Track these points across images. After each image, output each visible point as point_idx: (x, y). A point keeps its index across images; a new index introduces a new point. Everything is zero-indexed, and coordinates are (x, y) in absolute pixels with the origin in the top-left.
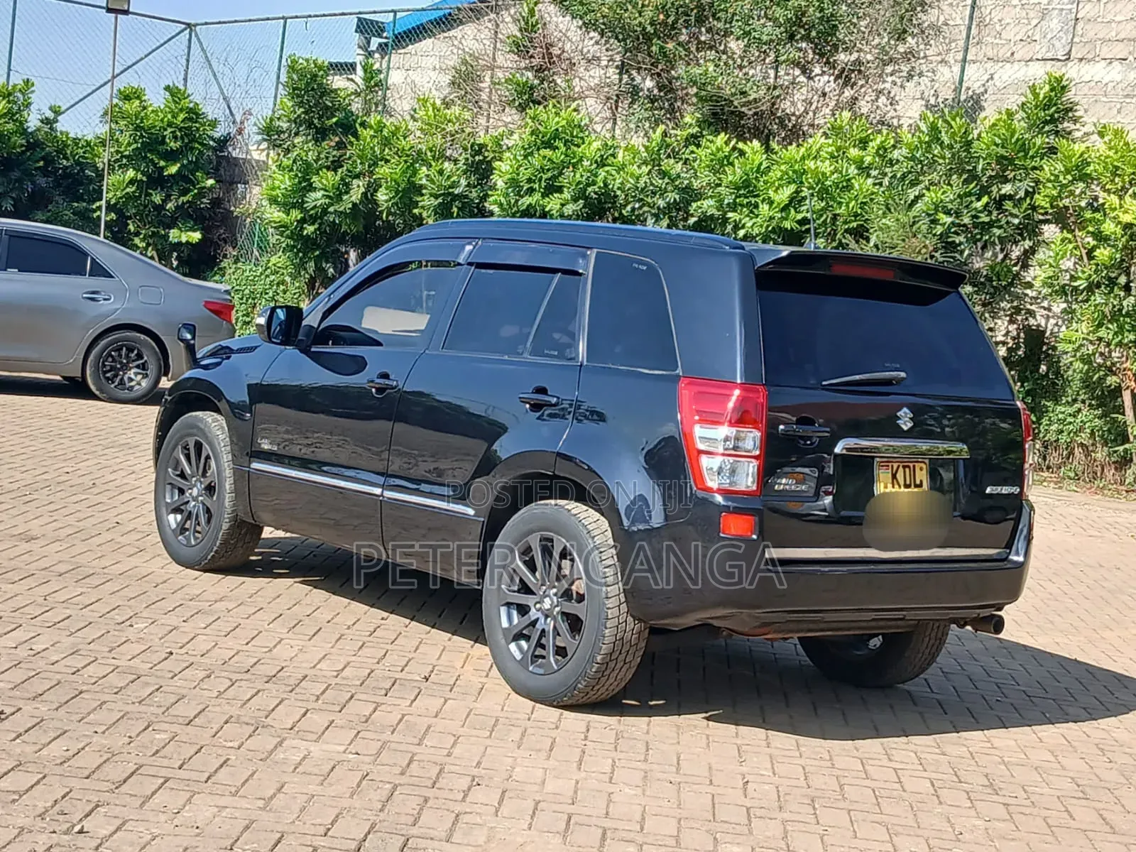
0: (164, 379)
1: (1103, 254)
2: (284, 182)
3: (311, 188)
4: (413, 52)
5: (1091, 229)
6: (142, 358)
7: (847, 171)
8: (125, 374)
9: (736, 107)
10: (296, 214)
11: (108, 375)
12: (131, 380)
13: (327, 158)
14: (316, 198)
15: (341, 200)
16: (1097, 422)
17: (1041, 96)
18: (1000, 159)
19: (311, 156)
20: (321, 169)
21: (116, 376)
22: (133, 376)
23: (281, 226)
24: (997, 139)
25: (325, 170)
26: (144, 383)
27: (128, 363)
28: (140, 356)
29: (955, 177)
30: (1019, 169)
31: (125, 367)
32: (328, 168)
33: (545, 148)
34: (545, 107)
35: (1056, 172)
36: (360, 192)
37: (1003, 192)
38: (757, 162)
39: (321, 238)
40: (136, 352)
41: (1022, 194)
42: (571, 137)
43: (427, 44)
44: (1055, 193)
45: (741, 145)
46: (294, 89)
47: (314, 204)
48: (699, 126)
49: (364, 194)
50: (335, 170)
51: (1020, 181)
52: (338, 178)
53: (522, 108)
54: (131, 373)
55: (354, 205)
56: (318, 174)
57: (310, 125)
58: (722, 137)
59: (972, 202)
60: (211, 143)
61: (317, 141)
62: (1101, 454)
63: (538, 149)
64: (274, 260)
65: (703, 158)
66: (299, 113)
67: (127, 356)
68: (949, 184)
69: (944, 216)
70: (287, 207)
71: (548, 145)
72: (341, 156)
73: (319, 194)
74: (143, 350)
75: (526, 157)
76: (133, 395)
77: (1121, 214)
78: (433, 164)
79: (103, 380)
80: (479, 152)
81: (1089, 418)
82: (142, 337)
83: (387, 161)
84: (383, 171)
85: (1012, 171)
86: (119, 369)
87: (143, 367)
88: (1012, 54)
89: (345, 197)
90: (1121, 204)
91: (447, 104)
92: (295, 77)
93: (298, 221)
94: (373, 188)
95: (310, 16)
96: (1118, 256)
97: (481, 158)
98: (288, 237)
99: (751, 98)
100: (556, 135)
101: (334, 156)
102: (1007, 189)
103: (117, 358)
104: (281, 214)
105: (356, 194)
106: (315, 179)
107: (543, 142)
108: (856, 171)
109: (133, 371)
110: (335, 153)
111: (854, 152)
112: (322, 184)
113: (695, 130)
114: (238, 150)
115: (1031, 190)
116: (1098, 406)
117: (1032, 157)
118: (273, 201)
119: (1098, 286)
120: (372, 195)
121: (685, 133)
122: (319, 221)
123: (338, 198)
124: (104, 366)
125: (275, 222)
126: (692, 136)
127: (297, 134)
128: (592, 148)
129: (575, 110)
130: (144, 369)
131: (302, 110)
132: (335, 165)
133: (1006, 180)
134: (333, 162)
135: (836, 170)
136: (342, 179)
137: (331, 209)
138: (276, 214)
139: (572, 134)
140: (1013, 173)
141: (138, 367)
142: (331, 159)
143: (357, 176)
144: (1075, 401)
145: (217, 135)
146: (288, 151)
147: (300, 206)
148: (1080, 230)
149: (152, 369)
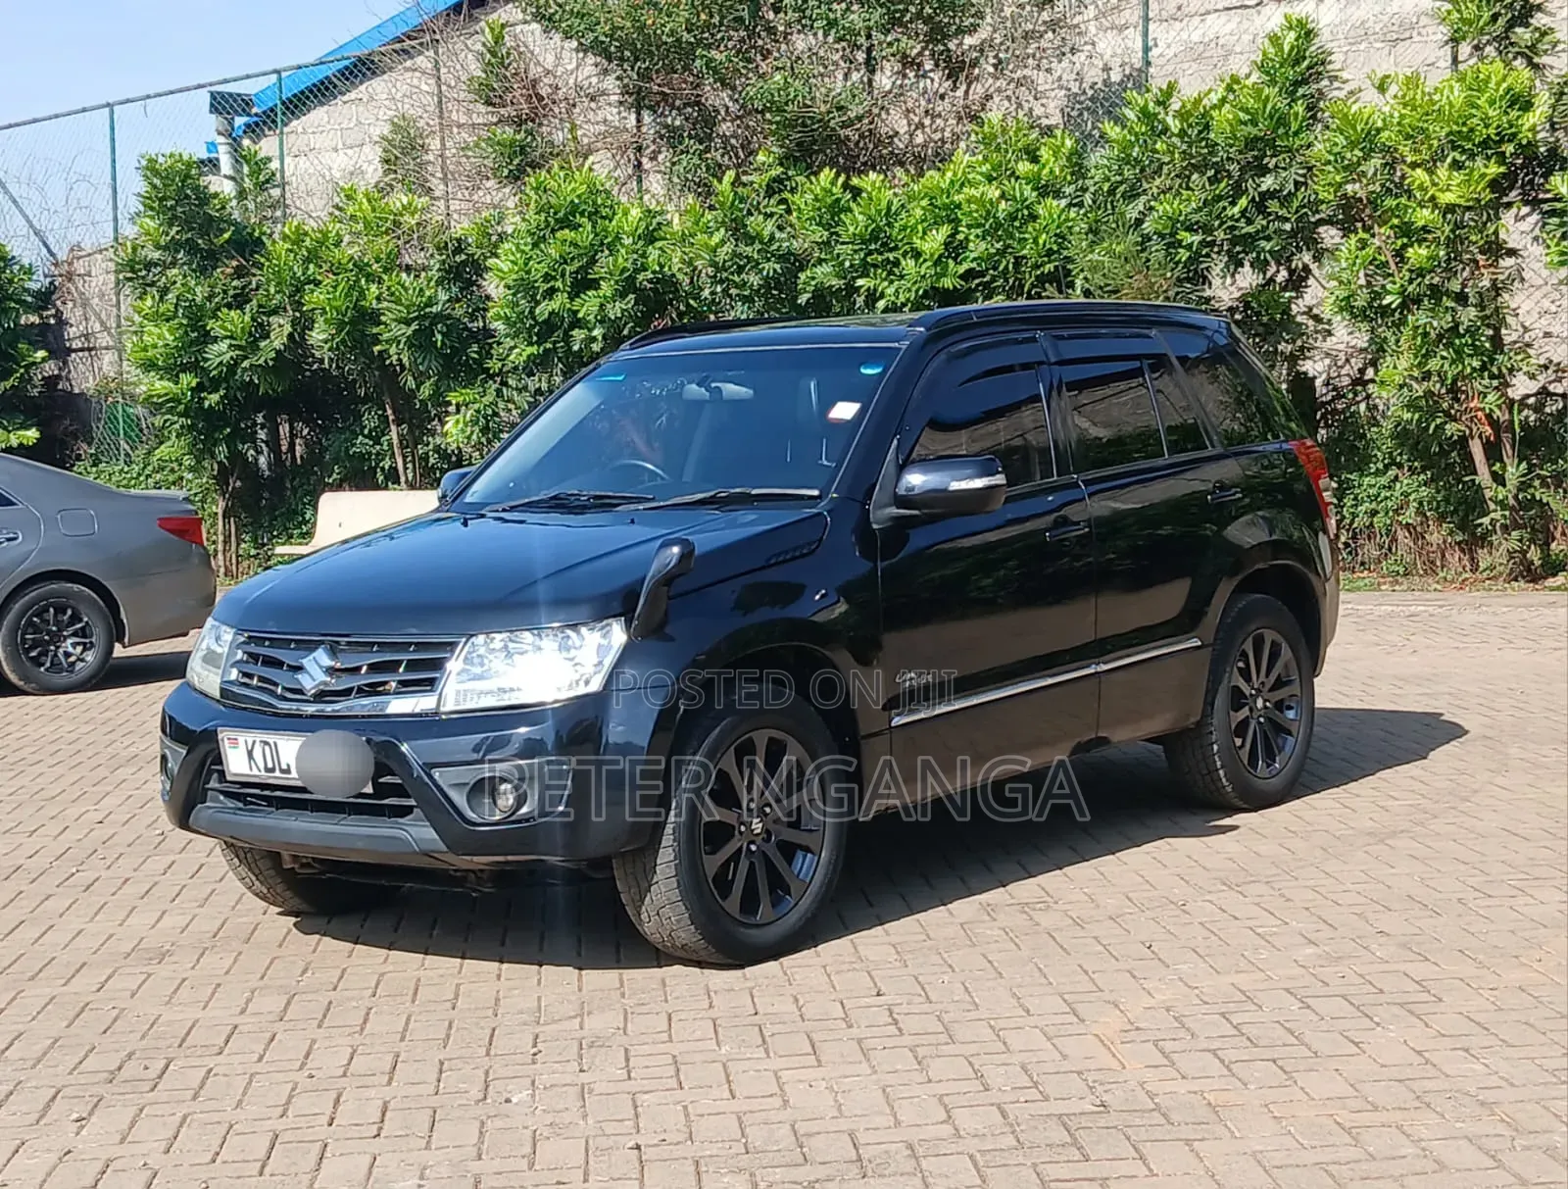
0: (117, 646)
1: (1418, 254)
2: (162, 337)
3: (207, 338)
4: (300, 130)
5: (1396, 221)
6: (81, 620)
7: (1022, 194)
8: (58, 647)
9: (833, 129)
10: (188, 380)
11: (33, 654)
12: (67, 655)
13: (225, 292)
14: (219, 353)
15: (258, 348)
16: (1424, 492)
17: (1286, 48)
18: (1251, 143)
19: (201, 292)
20: (219, 309)
21: (45, 653)
22: (70, 649)
23: (168, 401)
24: (1241, 115)
25: (225, 310)
26: (90, 657)
27: (60, 630)
28: (76, 618)
29: (1195, 176)
30: (1281, 152)
31: (57, 638)
32: (229, 306)
33: (562, 228)
34: (548, 172)
35: (1336, 150)
36: (286, 333)
37: (1264, 188)
38: (884, 204)
39: (231, 411)
40: (69, 612)
41: (1291, 187)
42: (595, 208)
43: (318, 115)
44: (1338, 178)
45: (855, 181)
46: (161, 200)
47: (218, 360)
48: (781, 164)
49: (291, 336)
50: (240, 307)
51: (1285, 169)
52: (247, 318)
53: (516, 177)
54: (68, 645)
55: (278, 352)
56: (215, 317)
57: (192, 248)
58: (827, 174)
59: (1224, 208)
60: (29, 299)
61: (203, 271)
62: (1436, 536)
63: (553, 231)
64: (163, 451)
65: (803, 206)
66: (172, 233)
67: (57, 623)
68: (1188, 188)
69: (1187, 234)
70: (172, 372)
71: (566, 223)
72: (243, 288)
73: (224, 346)
74: (82, 608)
75: (535, 245)
76: (74, 678)
77: (1437, 194)
78: (386, 277)
79: (28, 664)
80: (458, 250)
81: (1412, 487)
82: (76, 587)
83: (318, 284)
84: (315, 297)
85: (1272, 156)
86: (48, 643)
87: (83, 633)
88: (1179, 8)
89: (262, 344)
90: (1432, 181)
91: (384, 190)
92: (157, 181)
93: (192, 390)
94: (303, 324)
95: (148, 97)
96: (1442, 253)
97: (464, 257)
98: (180, 415)
99: (852, 115)
100: (574, 208)
101: (235, 288)
102: (1268, 182)
103: (42, 626)
104: (166, 383)
105: (278, 340)
106: (211, 324)
107: (556, 220)
108: (1035, 194)
109: (69, 641)
110: (235, 283)
111: (1024, 167)
112: (226, 329)
113: (778, 171)
114: (70, 305)
115: (1302, 179)
116: (1424, 469)
117: (1296, 134)
118: (149, 366)
119: (1418, 301)
120: (302, 336)
121: (766, 177)
122: (224, 385)
123: (253, 346)
124: (24, 641)
125: (159, 396)
126: (775, 180)
127: (174, 264)
128: (630, 219)
129: (591, 169)
130: (84, 636)
131: (175, 229)
132: (240, 301)
133: (1264, 171)
134: (235, 296)
135: (1003, 196)
136: (253, 319)
137: (246, 364)
138: (158, 384)
139: (595, 203)
140: (1274, 160)
141: (75, 634)
142: (231, 293)
143: (274, 312)
144: (1387, 467)
145: (34, 286)
146: (164, 292)
147: (194, 367)
148: (1380, 226)
149: (98, 636)
